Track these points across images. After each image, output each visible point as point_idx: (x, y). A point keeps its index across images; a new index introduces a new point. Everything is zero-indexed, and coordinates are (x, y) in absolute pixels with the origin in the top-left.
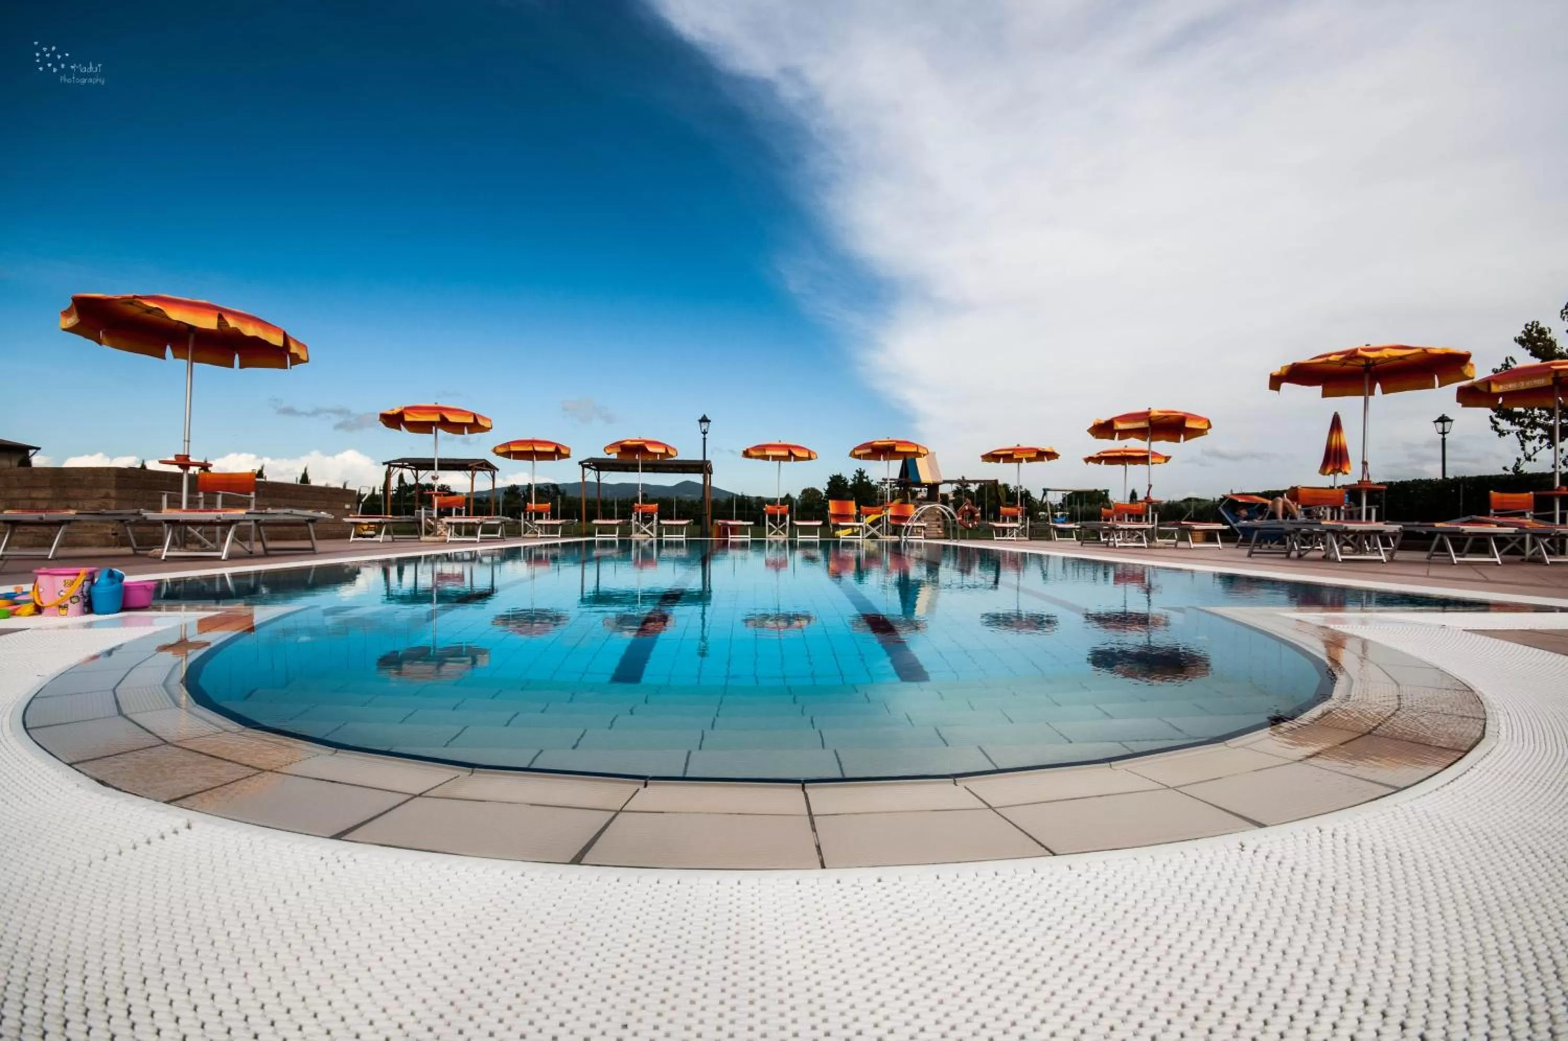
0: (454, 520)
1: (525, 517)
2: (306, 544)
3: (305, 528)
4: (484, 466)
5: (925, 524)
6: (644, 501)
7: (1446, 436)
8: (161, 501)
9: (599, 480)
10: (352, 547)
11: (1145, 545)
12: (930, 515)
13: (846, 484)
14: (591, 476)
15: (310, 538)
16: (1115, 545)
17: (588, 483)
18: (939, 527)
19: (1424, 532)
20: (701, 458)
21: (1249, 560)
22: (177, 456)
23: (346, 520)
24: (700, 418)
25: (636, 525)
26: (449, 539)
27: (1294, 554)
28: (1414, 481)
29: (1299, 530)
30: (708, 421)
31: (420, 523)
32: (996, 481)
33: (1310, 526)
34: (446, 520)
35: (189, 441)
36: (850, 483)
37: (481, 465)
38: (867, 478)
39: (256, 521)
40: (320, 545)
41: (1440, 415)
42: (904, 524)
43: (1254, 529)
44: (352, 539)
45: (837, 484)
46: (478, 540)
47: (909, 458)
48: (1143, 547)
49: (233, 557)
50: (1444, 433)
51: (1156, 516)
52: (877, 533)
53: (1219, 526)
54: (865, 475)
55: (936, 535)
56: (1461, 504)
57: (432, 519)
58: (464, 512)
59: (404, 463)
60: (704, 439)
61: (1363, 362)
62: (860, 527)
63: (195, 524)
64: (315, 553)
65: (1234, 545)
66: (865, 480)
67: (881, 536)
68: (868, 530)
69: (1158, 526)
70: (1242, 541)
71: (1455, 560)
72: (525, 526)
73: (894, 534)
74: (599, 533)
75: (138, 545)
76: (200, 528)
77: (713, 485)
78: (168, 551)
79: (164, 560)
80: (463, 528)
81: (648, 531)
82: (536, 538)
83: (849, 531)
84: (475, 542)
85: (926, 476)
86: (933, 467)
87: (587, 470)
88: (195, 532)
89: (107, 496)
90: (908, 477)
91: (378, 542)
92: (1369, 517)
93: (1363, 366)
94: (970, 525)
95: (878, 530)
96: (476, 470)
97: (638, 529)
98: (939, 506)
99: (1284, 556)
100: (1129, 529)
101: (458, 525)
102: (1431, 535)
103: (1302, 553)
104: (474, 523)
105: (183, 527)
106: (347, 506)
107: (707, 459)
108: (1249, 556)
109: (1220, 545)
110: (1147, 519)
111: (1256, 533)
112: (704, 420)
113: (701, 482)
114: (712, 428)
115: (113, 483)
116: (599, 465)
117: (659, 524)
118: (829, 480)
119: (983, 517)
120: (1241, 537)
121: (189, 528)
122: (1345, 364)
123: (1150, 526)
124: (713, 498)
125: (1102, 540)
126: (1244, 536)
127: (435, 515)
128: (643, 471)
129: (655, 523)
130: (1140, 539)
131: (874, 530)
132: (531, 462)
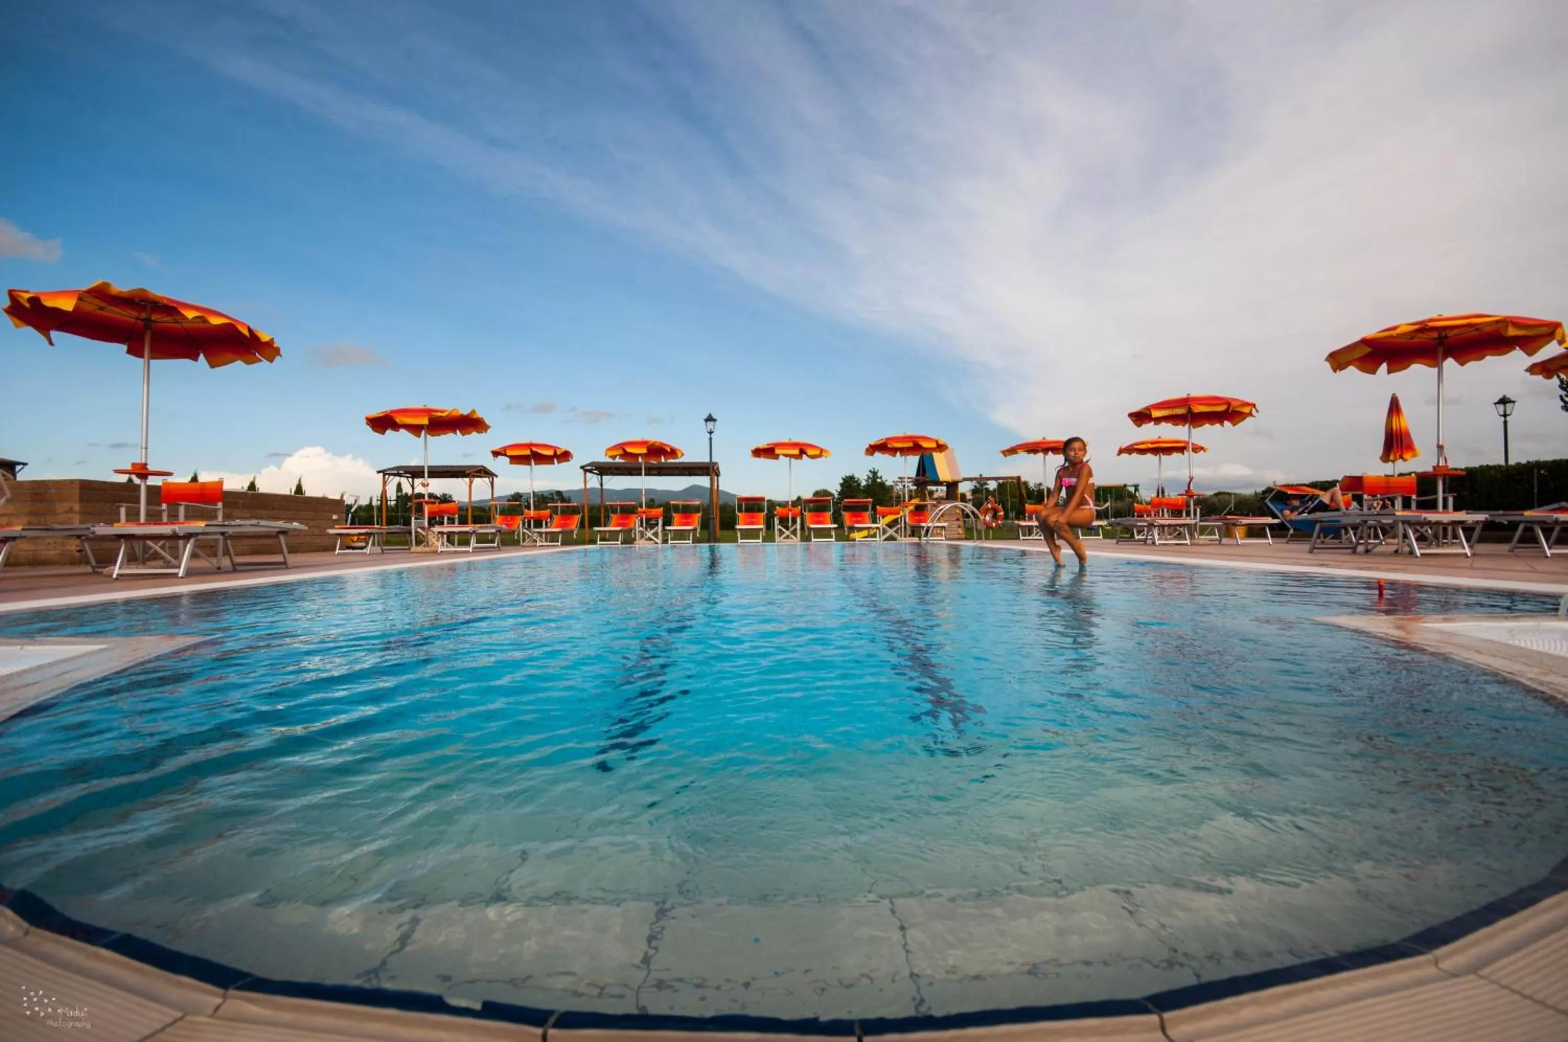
0: (446, 529)
1: (524, 525)
2: (278, 558)
3: (276, 540)
4: (483, 472)
5: (945, 524)
6: (648, 506)
7: (1508, 418)
8: (118, 514)
9: (601, 485)
10: (338, 559)
11: (1188, 542)
12: (950, 514)
13: (859, 485)
14: (593, 481)
15: (281, 552)
16: (1154, 543)
17: (592, 489)
18: (959, 527)
19: (1506, 523)
20: (708, 460)
21: (1310, 556)
22: (133, 464)
23: (331, 531)
24: (705, 417)
25: (640, 531)
26: (439, 550)
27: (1361, 549)
28: (1481, 467)
29: (1366, 522)
30: (715, 420)
31: (410, 533)
32: (1019, 478)
33: (1378, 518)
34: (437, 529)
35: (146, 448)
36: (864, 483)
37: (479, 471)
38: (881, 478)
39: (222, 534)
40: (292, 559)
41: (1501, 396)
42: (923, 525)
43: (1316, 522)
44: (337, 551)
45: (849, 485)
46: (470, 549)
47: (927, 454)
48: (1186, 545)
49: (191, 573)
50: (1505, 415)
51: (1198, 510)
52: (895, 535)
53: (1269, 520)
54: (879, 475)
55: (956, 536)
56: (1536, 491)
57: (423, 528)
58: (457, 521)
59: (399, 471)
60: (711, 439)
61: (1435, 335)
62: (878, 528)
63: (156, 538)
64: (287, 568)
65: (1284, 540)
66: (879, 480)
67: (898, 537)
68: (885, 532)
69: (1201, 521)
70: (1292, 536)
71: (1548, 553)
72: (524, 534)
73: (913, 535)
74: (601, 540)
75: (97, 562)
76: (162, 542)
77: (720, 488)
78: (120, 568)
79: (116, 579)
80: (456, 538)
81: (653, 537)
82: (535, 546)
83: (865, 533)
84: (468, 552)
85: (944, 474)
86: (952, 464)
87: (588, 475)
88: (156, 547)
89: (71, 510)
90: (926, 475)
91: (365, 554)
92: (1445, 506)
93: (1434, 339)
94: (994, 525)
95: (896, 532)
96: (474, 477)
97: (642, 535)
98: (960, 504)
99: (1350, 551)
100: (1170, 526)
101: (450, 536)
102: (1513, 526)
103: (1370, 547)
104: (467, 532)
105: (141, 542)
106: (335, 517)
107: (714, 460)
108: (1311, 552)
109: (1270, 541)
110: (1188, 514)
111: (1318, 527)
112: (710, 419)
113: (708, 485)
114: (718, 427)
115: (77, 497)
116: (603, 470)
117: (664, 530)
118: (841, 481)
119: (1006, 517)
120: (1292, 531)
121: (149, 543)
122: (1412, 338)
123: (1193, 522)
124: (721, 502)
125: (1137, 537)
126: (1294, 530)
127: (426, 524)
128: (646, 475)
129: (660, 528)
130: (1180, 536)
131: (891, 532)
132: (528, 467)
